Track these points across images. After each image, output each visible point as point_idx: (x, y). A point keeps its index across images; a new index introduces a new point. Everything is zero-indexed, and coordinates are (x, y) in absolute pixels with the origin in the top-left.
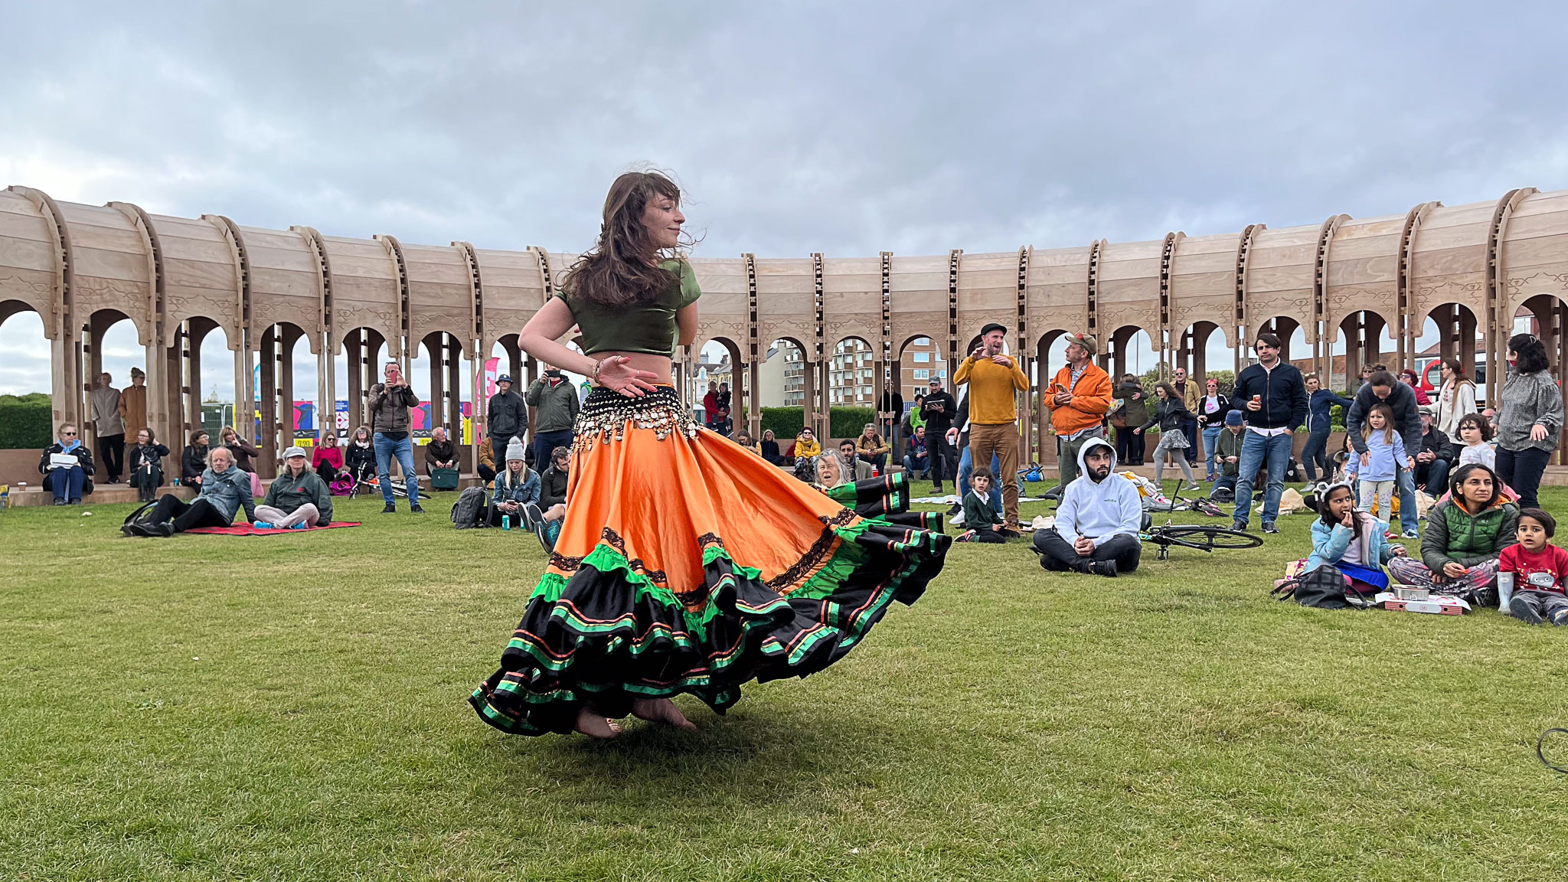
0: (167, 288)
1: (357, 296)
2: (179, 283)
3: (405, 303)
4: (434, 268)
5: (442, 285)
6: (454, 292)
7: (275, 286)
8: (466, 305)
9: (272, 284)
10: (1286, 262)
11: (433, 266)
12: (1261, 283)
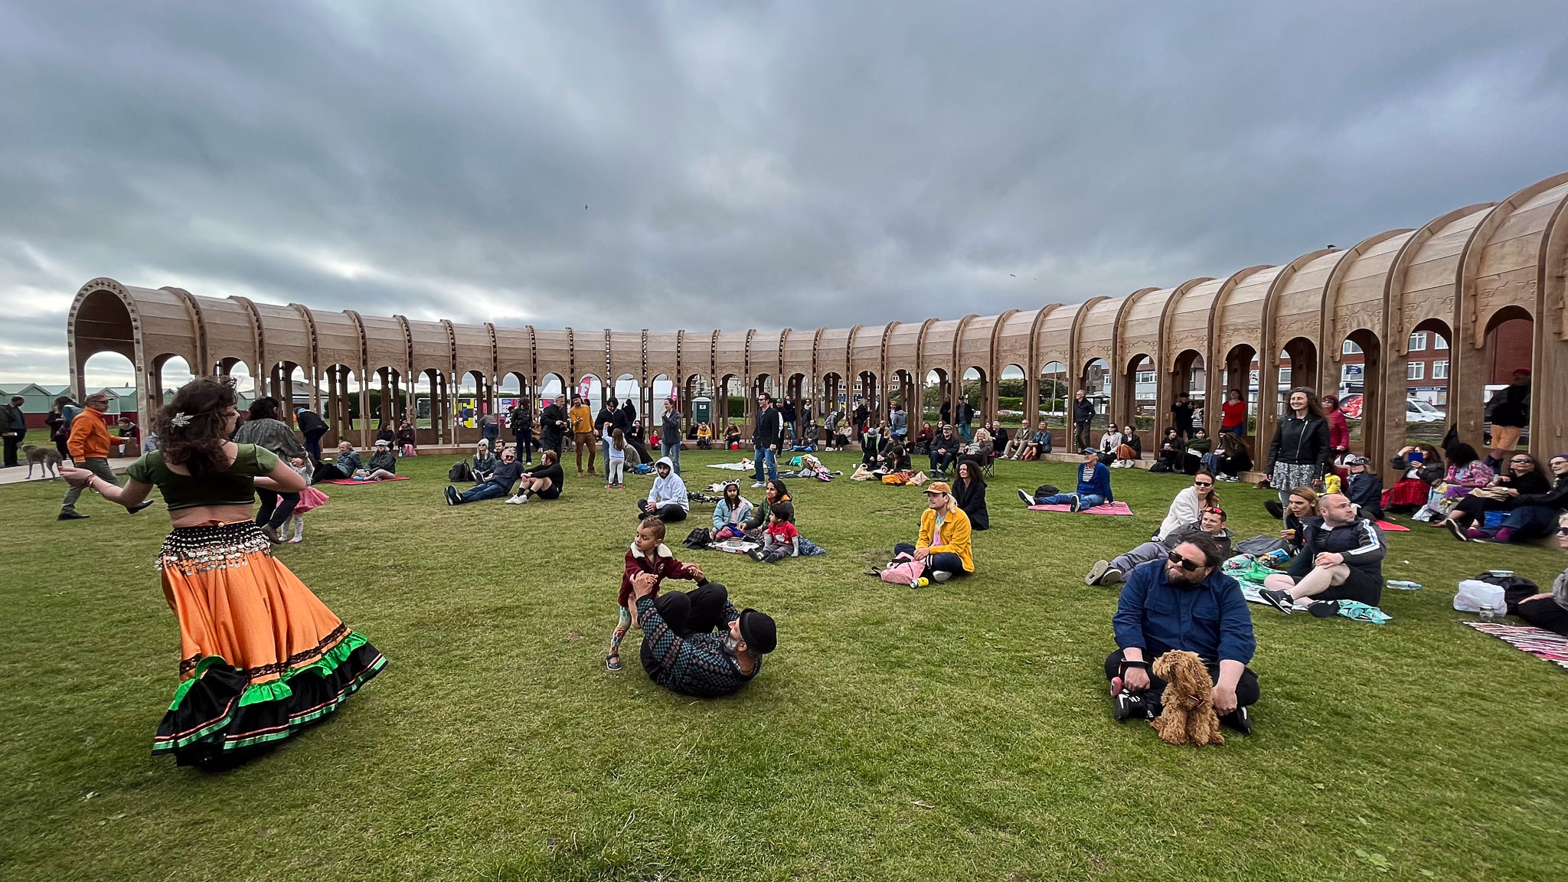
0: (369, 353)
1: (470, 355)
2: (375, 351)
3: (495, 359)
5: (516, 349)
9: (424, 349)
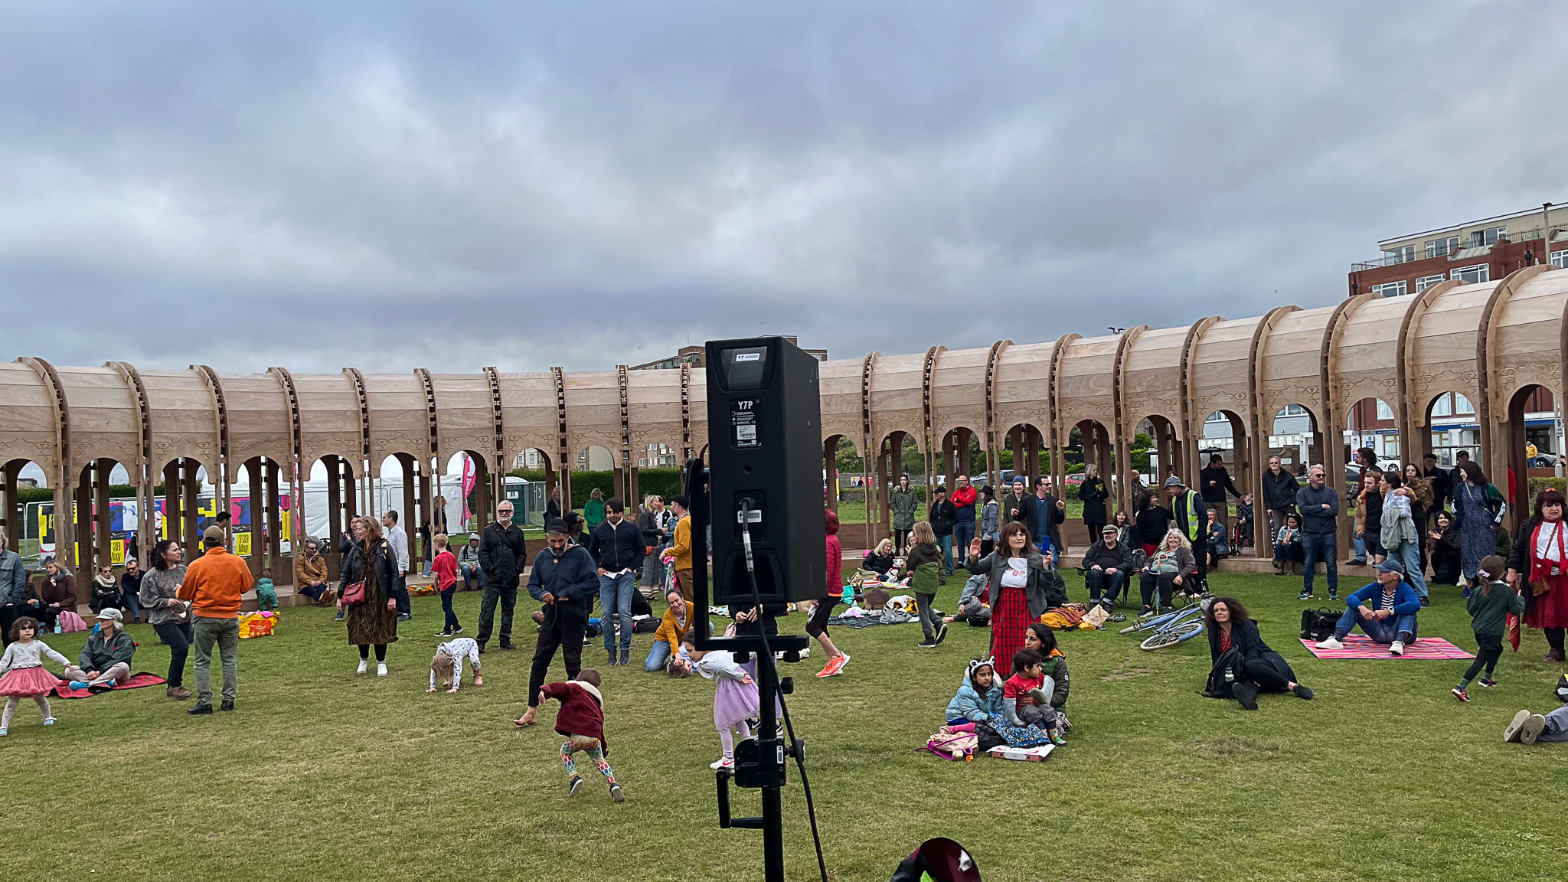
1: (175, 429)
4: (252, 397)
6: (271, 418)
7: (93, 424)
8: (285, 430)
9: (90, 422)
11: (251, 395)
12: (1006, 395)
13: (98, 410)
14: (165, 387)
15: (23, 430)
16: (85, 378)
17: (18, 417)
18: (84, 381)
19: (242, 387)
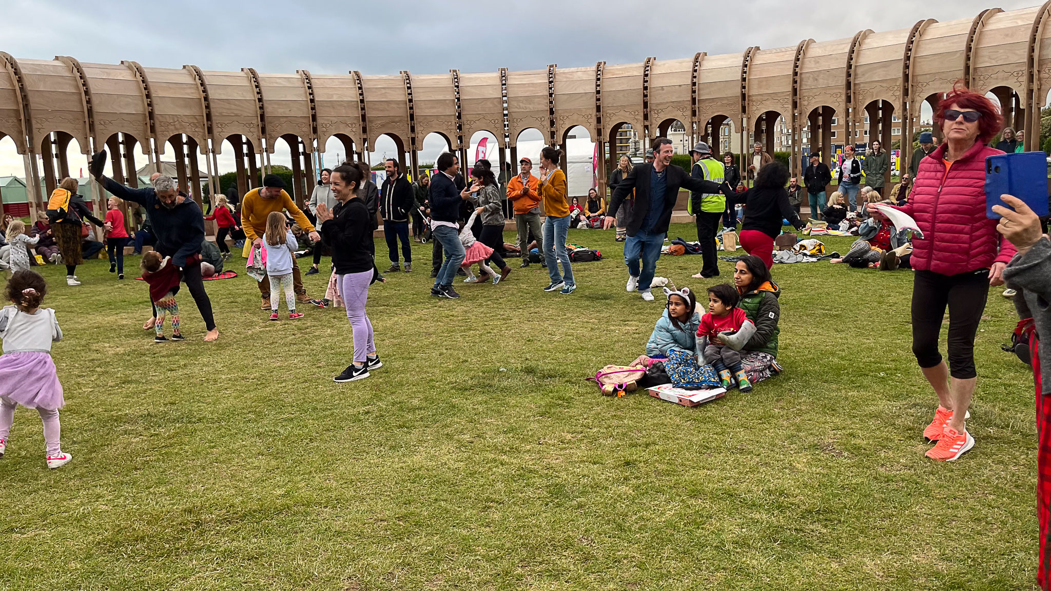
6: (395, 106)
7: (281, 112)
10: (1010, 40)
13: (284, 102)
14: (328, 86)
15: (236, 115)
16: (278, 80)
17: (233, 107)
18: (277, 83)
19: (377, 85)
